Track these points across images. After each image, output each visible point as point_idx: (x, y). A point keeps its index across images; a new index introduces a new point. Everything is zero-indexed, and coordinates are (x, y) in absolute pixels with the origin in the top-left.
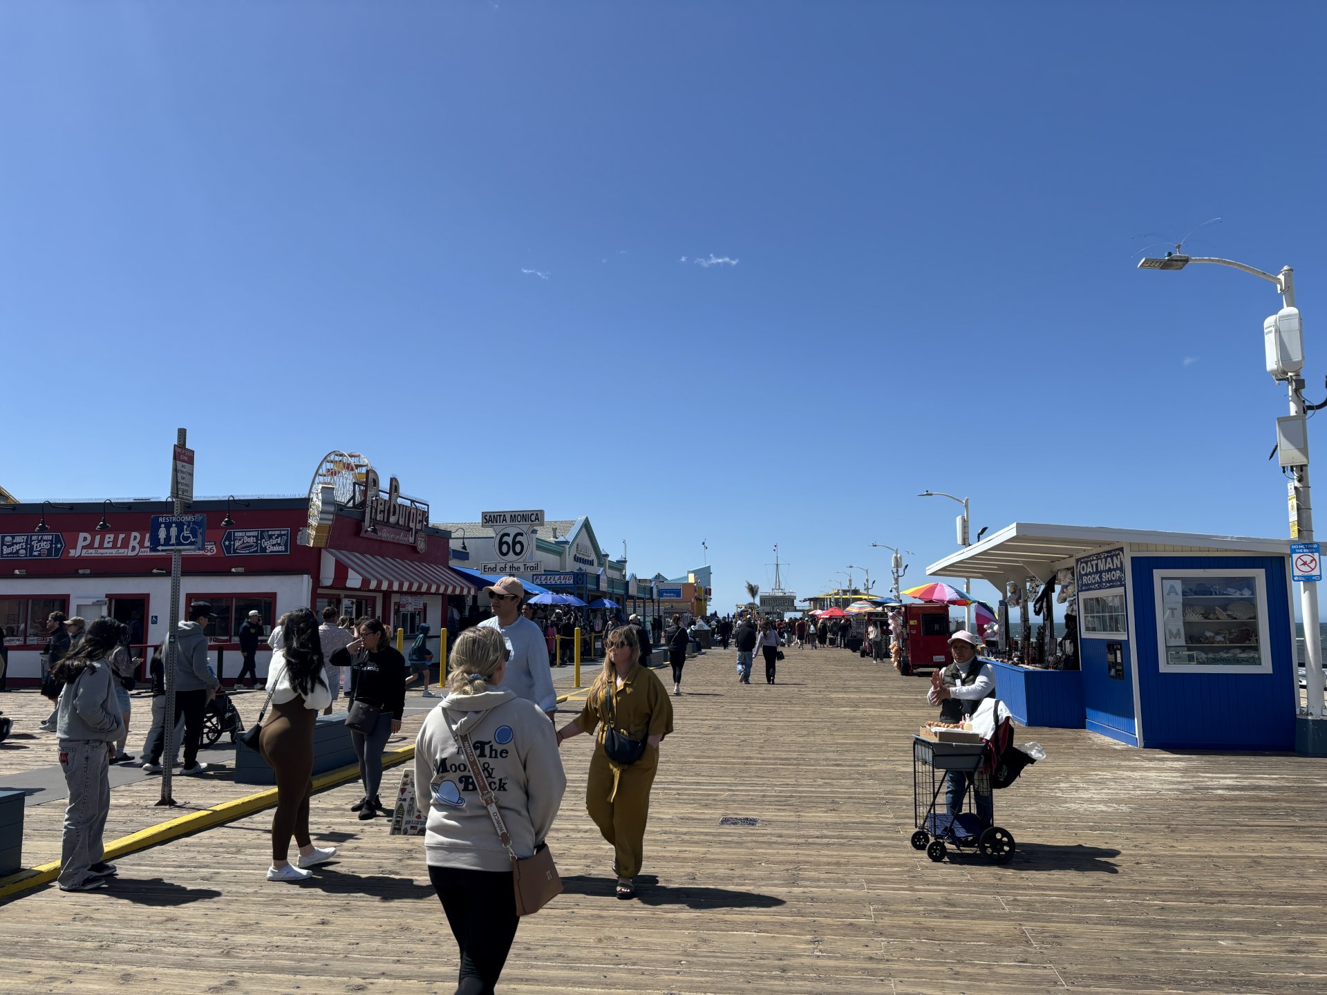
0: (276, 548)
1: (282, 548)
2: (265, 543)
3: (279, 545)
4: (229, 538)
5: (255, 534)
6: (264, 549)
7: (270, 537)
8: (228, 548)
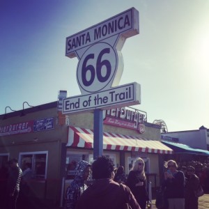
2: (46, 125)
3: (50, 125)
6: (45, 128)
7: (47, 121)
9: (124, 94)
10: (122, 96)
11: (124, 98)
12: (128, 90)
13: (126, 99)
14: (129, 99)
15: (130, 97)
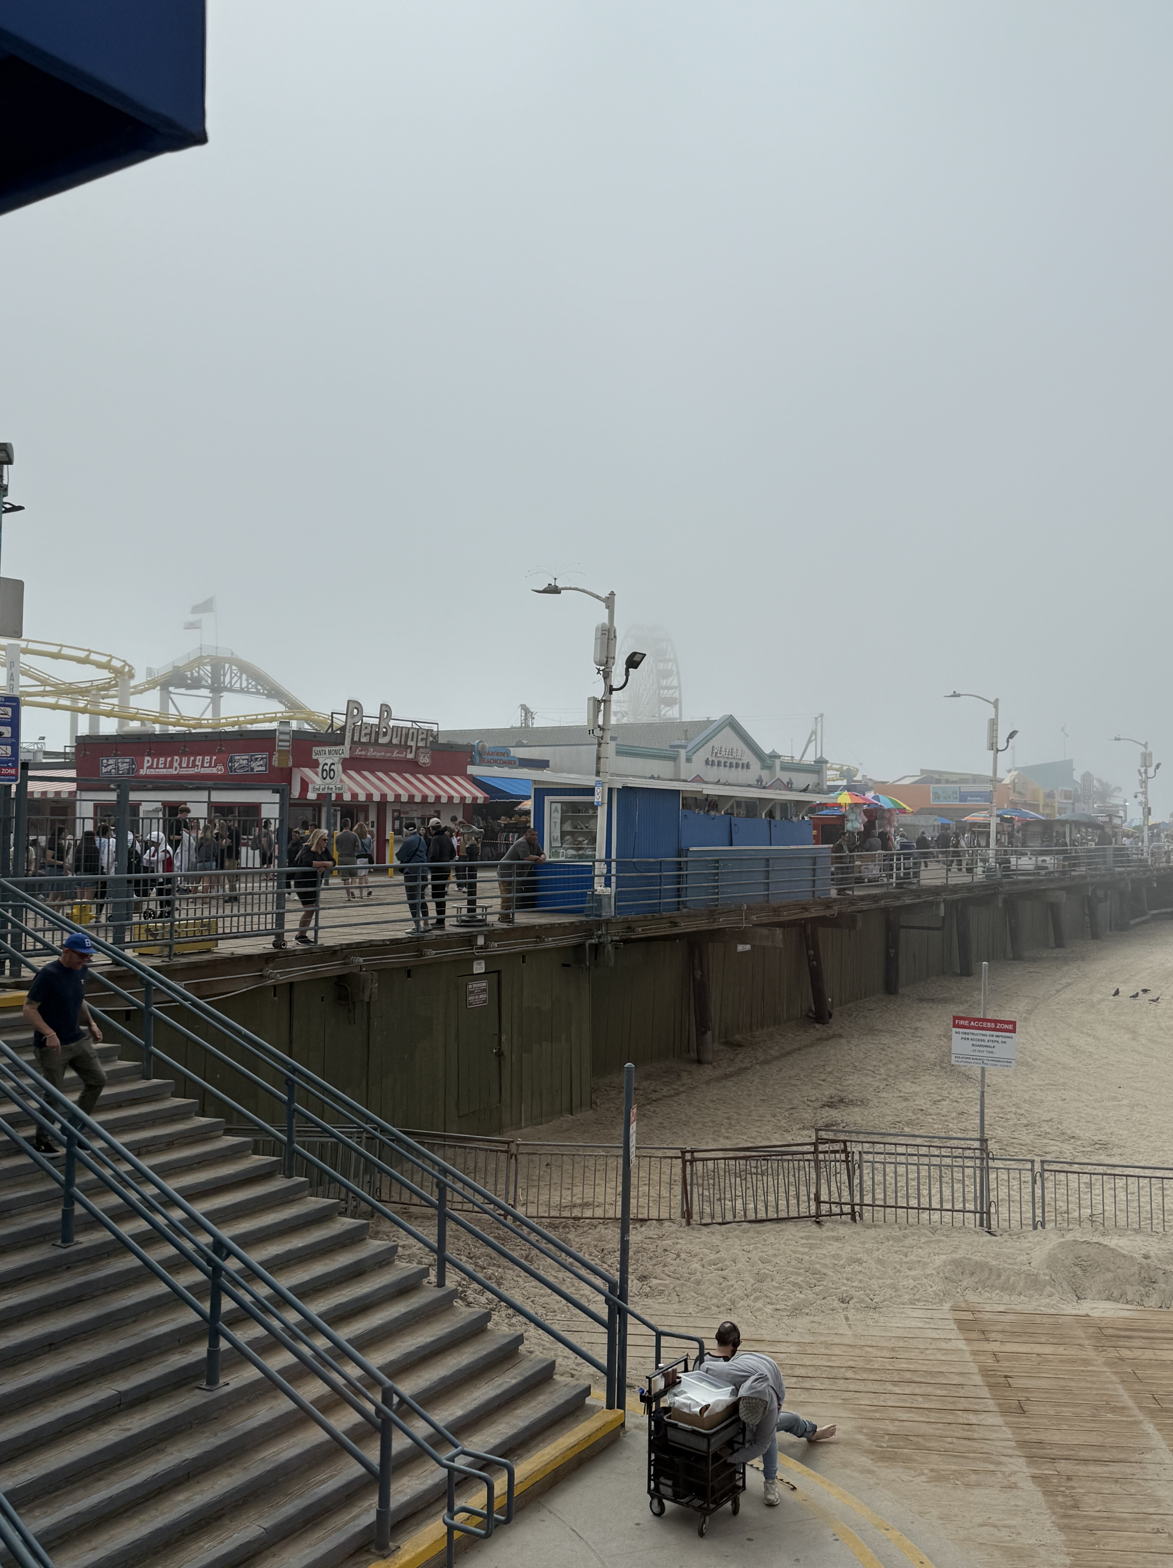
0: (260, 768)
1: (263, 768)
2: (253, 765)
3: (262, 766)
4: (231, 762)
5: (246, 757)
6: (252, 769)
7: (256, 759)
8: (231, 767)
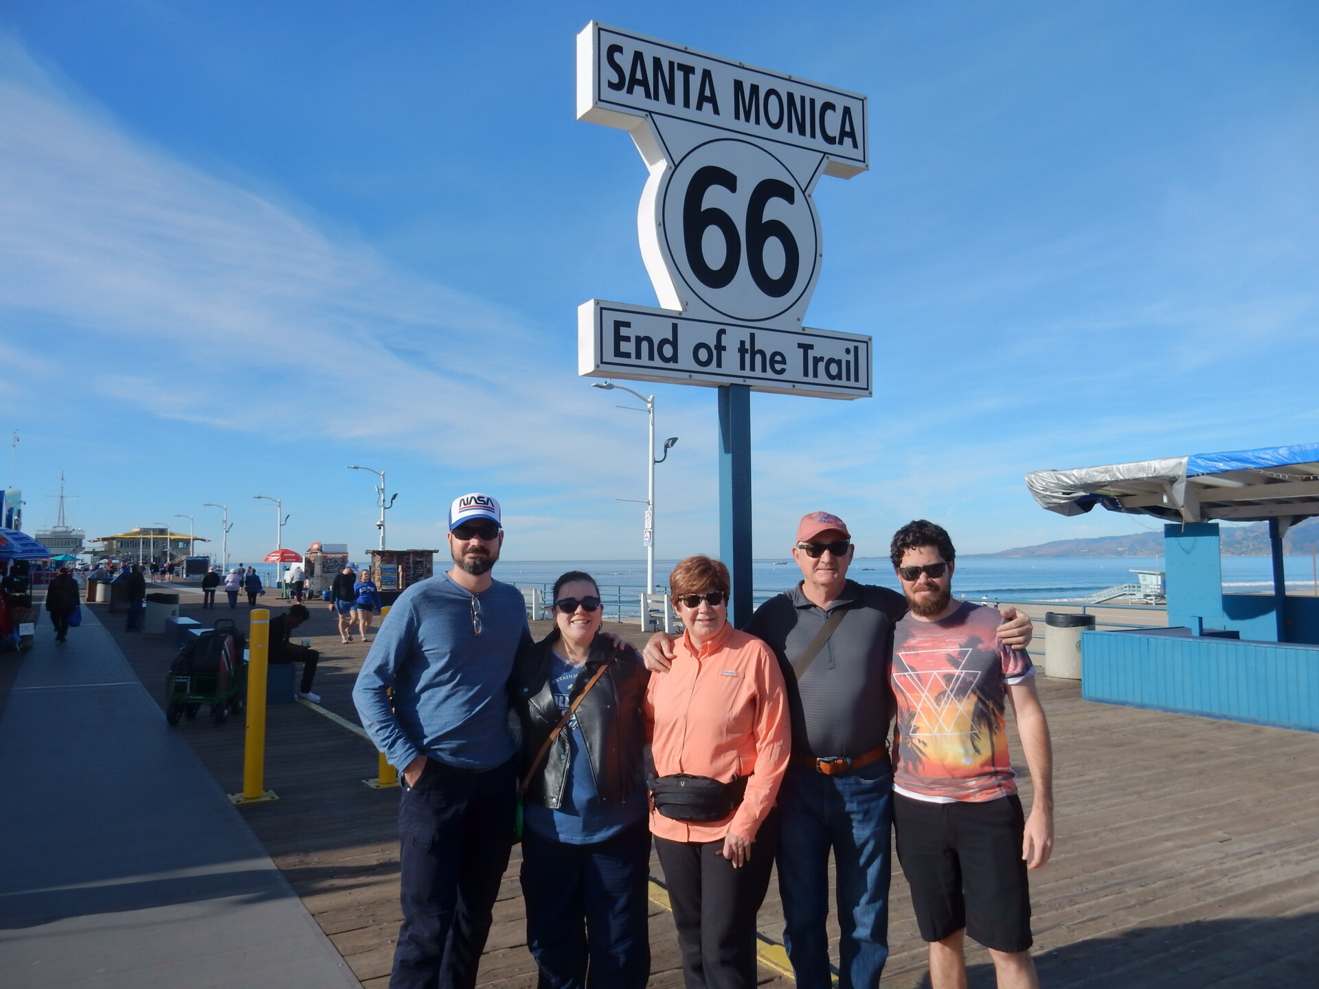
9: (839, 363)
10: (834, 369)
11: (839, 376)
12: (851, 357)
13: (844, 382)
14: (852, 383)
15: (857, 380)
